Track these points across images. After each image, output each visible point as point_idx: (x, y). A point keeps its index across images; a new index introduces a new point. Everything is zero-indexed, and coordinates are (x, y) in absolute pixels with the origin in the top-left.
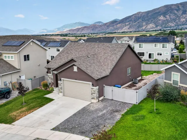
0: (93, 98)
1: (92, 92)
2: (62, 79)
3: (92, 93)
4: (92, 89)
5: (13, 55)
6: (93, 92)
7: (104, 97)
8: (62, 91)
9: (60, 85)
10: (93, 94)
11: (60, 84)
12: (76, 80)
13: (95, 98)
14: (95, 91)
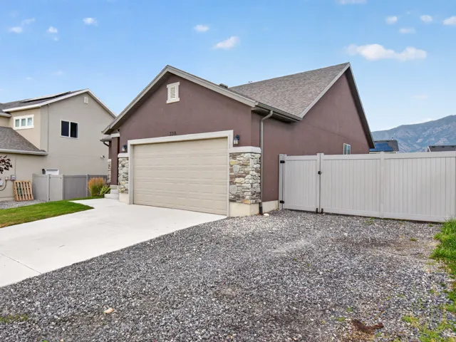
0: (235, 199)
1: (231, 170)
2: (130, 142)
3: (232, 177)
4: (233, 156)
5: (32, 116)
6: (237, 168)
7: (282, 202)
8: (128, 186)
9: (123, 166)
10: (237, 180)
11: (123, 162)
12: (174, 134)
13: (248, 195)
14: (246, 166)
